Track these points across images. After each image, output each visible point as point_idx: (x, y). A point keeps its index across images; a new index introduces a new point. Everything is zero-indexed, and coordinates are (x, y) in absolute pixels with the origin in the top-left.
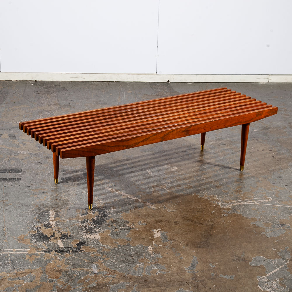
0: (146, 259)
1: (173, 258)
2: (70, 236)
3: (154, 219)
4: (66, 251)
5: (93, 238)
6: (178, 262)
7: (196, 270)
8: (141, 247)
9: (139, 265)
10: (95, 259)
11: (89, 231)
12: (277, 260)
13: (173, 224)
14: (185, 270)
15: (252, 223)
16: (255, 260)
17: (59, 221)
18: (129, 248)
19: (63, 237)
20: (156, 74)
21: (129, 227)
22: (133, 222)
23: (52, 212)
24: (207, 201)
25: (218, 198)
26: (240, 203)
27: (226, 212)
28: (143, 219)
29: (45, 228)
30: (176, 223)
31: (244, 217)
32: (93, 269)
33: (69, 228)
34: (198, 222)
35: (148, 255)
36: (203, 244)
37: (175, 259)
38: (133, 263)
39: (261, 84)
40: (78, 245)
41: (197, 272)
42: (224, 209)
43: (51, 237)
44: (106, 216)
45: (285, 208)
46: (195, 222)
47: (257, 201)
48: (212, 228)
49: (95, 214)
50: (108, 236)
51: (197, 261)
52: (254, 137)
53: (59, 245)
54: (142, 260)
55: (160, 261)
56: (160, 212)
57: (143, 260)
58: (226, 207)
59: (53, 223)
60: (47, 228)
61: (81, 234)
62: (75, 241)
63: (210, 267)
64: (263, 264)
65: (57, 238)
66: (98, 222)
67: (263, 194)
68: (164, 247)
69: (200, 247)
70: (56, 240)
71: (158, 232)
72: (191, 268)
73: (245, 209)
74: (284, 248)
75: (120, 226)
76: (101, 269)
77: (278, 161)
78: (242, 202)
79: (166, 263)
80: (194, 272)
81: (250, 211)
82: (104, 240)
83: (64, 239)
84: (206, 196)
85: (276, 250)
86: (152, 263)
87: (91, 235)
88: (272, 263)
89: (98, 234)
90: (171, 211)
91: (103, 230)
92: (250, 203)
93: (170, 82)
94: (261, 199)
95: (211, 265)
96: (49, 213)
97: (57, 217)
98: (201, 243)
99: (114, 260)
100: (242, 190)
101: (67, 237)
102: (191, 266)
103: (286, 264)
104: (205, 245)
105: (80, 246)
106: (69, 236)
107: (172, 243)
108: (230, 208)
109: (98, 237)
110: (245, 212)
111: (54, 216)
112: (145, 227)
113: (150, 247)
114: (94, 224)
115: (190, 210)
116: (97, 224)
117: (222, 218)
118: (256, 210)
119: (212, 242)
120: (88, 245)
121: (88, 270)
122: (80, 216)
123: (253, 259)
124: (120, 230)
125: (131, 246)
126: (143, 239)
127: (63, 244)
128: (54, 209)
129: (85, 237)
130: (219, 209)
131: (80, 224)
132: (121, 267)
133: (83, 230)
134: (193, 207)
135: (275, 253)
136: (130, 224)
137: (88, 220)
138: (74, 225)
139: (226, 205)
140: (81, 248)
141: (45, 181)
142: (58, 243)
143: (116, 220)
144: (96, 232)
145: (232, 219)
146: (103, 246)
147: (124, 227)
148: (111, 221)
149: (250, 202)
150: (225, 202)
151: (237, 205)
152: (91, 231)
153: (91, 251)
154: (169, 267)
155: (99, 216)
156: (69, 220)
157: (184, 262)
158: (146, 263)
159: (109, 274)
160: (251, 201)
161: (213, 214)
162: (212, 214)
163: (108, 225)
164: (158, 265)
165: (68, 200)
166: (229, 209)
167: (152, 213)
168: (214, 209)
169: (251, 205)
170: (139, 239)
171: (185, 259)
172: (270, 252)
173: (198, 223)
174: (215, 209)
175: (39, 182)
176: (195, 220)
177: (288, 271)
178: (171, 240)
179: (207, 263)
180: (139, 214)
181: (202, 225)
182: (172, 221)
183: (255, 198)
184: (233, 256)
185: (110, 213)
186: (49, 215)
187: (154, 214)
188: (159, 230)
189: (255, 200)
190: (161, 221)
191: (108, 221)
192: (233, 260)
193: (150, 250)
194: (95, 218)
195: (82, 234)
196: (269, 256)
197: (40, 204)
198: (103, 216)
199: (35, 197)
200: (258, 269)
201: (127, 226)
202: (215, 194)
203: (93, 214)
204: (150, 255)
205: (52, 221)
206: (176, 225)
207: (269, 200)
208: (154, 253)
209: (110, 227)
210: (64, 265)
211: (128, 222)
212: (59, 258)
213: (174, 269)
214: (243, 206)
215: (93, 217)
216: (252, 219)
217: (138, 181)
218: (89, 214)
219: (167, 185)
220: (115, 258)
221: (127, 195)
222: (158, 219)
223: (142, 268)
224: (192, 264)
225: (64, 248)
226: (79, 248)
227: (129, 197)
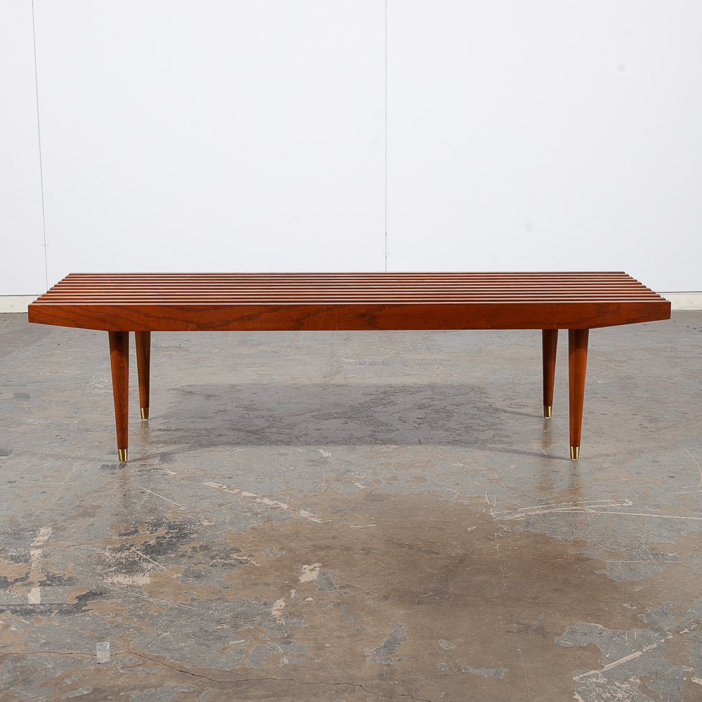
0: (260, 631)
1: (336, 628)
2: (70, 579)
3: (309, 543)
4: (41, 613)
5: (130, 583)
6: (350, 636)
7: (397, 656)
8: (254, 602)
9: (235, 642)
10: (112, 629)
11: (125, 569)
12: (636, 632)
13: (356, 554)
14: (365, 657)
15: (573, 551)
16: (573, 632)
17: (55, 548)
18: (220, 606)
19: (50, 581)
21: (237, 560)
22: (251, 550)
23: (44, 533)
24: (459, 508)
25: (491, 501)
26: (545, 511)
27: (506, 529)
28: (280, 543)
29: (11, 562)
30: (367, 551)
31: (553, 538)
32: (98, 653)
33: (75, 563)
34: (427, 549)
35: (269, 620)
36: (430, 596)
37: (343, 629)
38: (219, 638)
40: (80, 598)
41: (399, 660)
42: (502, 522)
43: (16, 580)
44: (183, 538)
45: (664, 519)
46: (419, 549)
47: (593, 506)
48: (461, 561)
49: (157, 534)
50: (174, 579)
51: (405, 634)
52: (596, 393)
53: (29, 598)
54: (249, 631)
55: (298, 635)
56: (329, 528)
57: (249, 632)
58: (508, 518)
59: (35, 553)
60: (16, 562)
61: (101, 575)
62: (79, 590)
63: (440, 648)
64: (596, 641)
65: (32, 583)
66: (153, 551)
67: (610, 492)
68: (321, 602)
69: (420, 603)
70: (26, 588)
71: (311, 570)
72: (382, 650)
73: (559, 522)
74: (660, 604)
75: (212, 558)
76: (121, 652)
77: (651, 433)
78: (551, 508)
79: (315, 639)
80: (391, 660)
81: (570, 526)
82: (155, 589)
83: (49, 585)
84: (459, 498)
85: (635, 610)
86: (274, 640)
87: (127, 576)
88: (623, 638)
90: (359, 526)
91: (164, 566)
92: (572, 510)
94: (604, 503)
95: (443, 644)
96: (37, 532)
97: (54, 540)
98: (425, 594)
99: (167, 632)
100: (554, 486)
101: (60, 581)
102: (385, 646)
103: (663, 641)
104: (435, 599)
105: (88, 600)
106: (66, 578)
107: (345, 593)
108: (517, 521)
109: (143, 580)
110: (557, 529)
111: (46, 538)
112: (280, 560)
113: (280, 603)
114: (146, 554)
115: (411, 526)
116: (153, 552)
117: (493, 540)
118: (588, 525)
119: (458, 592)
120: (108, 598)
121: (83, 655)
122: (115, 537)
123: (567, 631)
124: (211, 566)
125: (227, 602)
126: (267, 585)
127: (41, 596)
128: (54, 525)
129: (109, 580)
130: (489, 523)
131: (107, 554)
132: (182, 648)
133: (110, 566)
134: (419, 519)
135: (633, 616)
136: (241, 554)
137: (132, 546)
138: (89, 557)
139: (510, 514)
140: (86, 605)
141: (60, 471)
142: (29, 595)
143: (206, 546)
144: (142, 570)
145: (520, 543)
146: (151, 600)
147: (223, 561)
148: (194, 548)
149: (574, 508)
150: (508, 508)
151: (537, 515)
152: (130, 567)
153: (112, 612)
154: (321, 648)
155: (165, 538)
156: (81, 547)
157: (365, 637)
158: (256, 639)
159: (139, 665)
160: (577, 507)
161: (472, 532)
162: (467, 532)
163: (183, 556)
164: (289, 643)
165: (98, 507)
166: (515, 523)
167: (307, 532)
168: (474, 523)
169: (575, 513)
170: (257, 584)
171: (370, 630)
172: (619, 613)
173: (427, 552)
174: (479, 522)
175: (43, 473)
176: (421, 544)
177: (666, 657)
178: (342, 587)
179: (432, 638)
180: (273, 533)
181: (437, 556)
182: (359, 547)
183: (586, 500)
184: (512, 623)
185: (196, 532)
186: (36, 537)
187: (313, 533)
188: (315, 567)
189: (587, 504)
190: (328, 547)
191: (186, 548)
192: (507, 632)
193: (278, 610)
194: (153, 542)
195: (104, 575)
196: (615, 623)
198: (175, 538)
199: (18, 500)
200: (578, 652)
201: (231, 558)
202: (483, 493)
203: (151, 533)
204: (275, 619)
205: (37, 547)
206: (367, 554)
207: (625, 504)
208: (287, 617)
209: (185, 560)
210: (21, 644)
211: (238, 550)
212: (16, 627)
213: (332, 652)
214: (553, 516)
215: (148, 540)
216: (574, 542)
217: (292, 470)
218: (142, 533)
219: (363, 477)
220: (172, 627)
221: (255, 495)
222: (321, 543)
223: (241, 650)
224: (389, 642)
225: (40, 604)
226: (80, 606)
227: (258, 500)
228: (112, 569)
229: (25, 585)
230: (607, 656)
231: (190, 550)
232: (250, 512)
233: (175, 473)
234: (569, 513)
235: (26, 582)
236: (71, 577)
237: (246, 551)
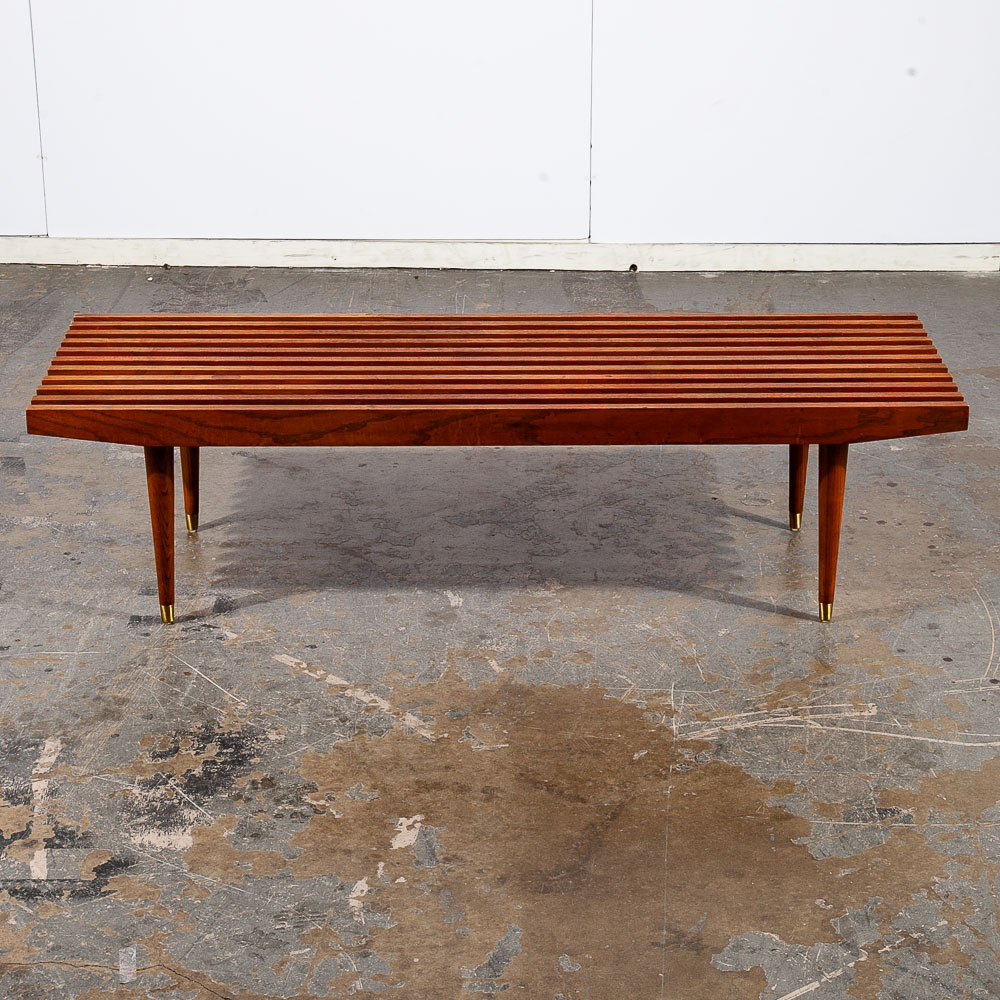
0: (331, 933)
1: (430, 932)
2: (86, 836)
3: (412, 778)
4: (48, 895)
5: (165, 846)
6: (446, 946)
7: (503, 981)
8: (327, 884)
9: (297, 953)
10: (140, 927)
11: (160, 819)
12: (821, 949)
13: (474, 798)
14: (461, 981)
15: (771, 801)
16: (738, 947)
17: (65, 779)
18: (282, 889)
19: (61, 839)
20: (587, 241)
21: (312, 806)
22: (331, 789)
23: (52, 745)
24: (630, 714)
25: (677, 701)
26: (750, 724)
27: (687, 756)
28: (372, 775)
29: (7, 803)
30: (489, 793)
31: (749, 776)
32: (121, 966)
33: (92, 807)
34: (571, 792)
35: (344, 916)
36: (562, 878)
37: (440, 935)
38: (278, 945)
39: (971, 279)
40: (102, 871)
41: (505, 988)
42: (684, 744)
43: (15, 837)
44: (240, 763)
45: (917, 743)
46: (562, 792)
47: (819, 716)
48: (615, 816)
49: (204, 756)
50: (223, 840)
51: (518, 945)
52: (882, 475)
53: (32, 869)
54: (316, 933)
55: (380, 943)
56: (443, 750)
57: (316, 935)
58: (694, 736)
59: (39, 787)
60: (13, 803)
61: (127, 831)
62: (97, 855)
63: (560, 969)
64: (765, 961)
65: (36, 842)
66: (200, 787)
67: (850, 688)
68: (416, 885)
69: (546, 890)
70: (27, 851)
71: (410, 827)
72: (485, 970)
73: (763, 746)
74: (865, 901)
75: (278, 802)
76: (151, 965)
77: (942, 566)
78: (759, 717)
79: (400, 950)
80: (494, 988)
81: (779, 753)
82: (197, 858)
83: (59, 846)
84: (633, 695)
85: (830, 910)
86: (348, 949)
87: (162, 832)
88: (801, 959)
89: (189, 831)
90: (484, 747)
91: (211, 815)
92: (789, 722)
93: (638, 270)
94: (835, 711)
95: (566, 963)
96: (41, 748)
97: (64, 763)
98: (557, 874)
99: (211, 933)
100: (774, 674)
101: (72, 839)
102: (490, 964)
103: (852, 965)
104: (567, 884)
105: (108, 874)
106: (80, 835)
107: (449, 870)
108: (707, 743)
109: (182, 840)
110: (758, 758)
111: (53, 759)
112: (369, 807)
113: (362, 886)
114: (188, 793)
115: (556, 748)
116: (198, 790)
117: (665, 779)
118: (804, 752)
119: (600, 873)
120: (134, 871)
121: (101, 969)
122: (148, 761)
123: (731, 945)
124: (275, 817)
125: (292, 882)
126: (348, 852)
127: (48, 867)
128: (64, 734)
129: (137, 840)
130: (666, 745)
131: (136, 791)
132: (227, 961)
133: (139, 815)
134: (569, 735)
135: (823, 921)
136: (317, 794)
137: (169, 777)
138: (112, 796)
139: (698, 728)
140: (107, 883)
141: (70, 627)
142: (32, 863)
143: (271, 779)
144: (183, 823)
145: (701, 784)
146: (192, 876)
147: (291, 807)
148: (254, 783)
149: (792, 718)
150: (699, 716)
151: (737, 731)
152: (166, 817)
153: (140, 896)
154: (406, 965)
155: (216, 763)
156: (101, 777)
157: (465, 948)
158: (325, 947)
159: (173, 988)
160: (796, 718)
161: (639, 761)
162: (632, 762)
163: (239, 796)
164: (366, 955)
165: (123, 701)
166: (702, 745)
167: (411, 755)
168: (645, 745)
169: (791, 729)
170: (333, 851)
171: (474, 936)
172: (807, 915)
173: (570, 798)
174: (652, 742)
175: (48, 631)
176: (564, 783)
177: (849, 992)
178: (447, 860)
179: (553, 952)
180: (364, 757)
181: (583, 805)
182: (479, 785)
183: (813, 704)
184: (661, 929)
185: (258, 753)
186: (39, 756)
187: (421, 758)
188: (415, 822)
189: (813, 712)
190: (438, 786)
191: (242, 783)
192: (653, 944)
193: (358, 898)
194: (198, 771)
195: (132, 830)
196: (796, 933)
197: (18, 715)
198: (230, 763)
199: (13, 685)
200: (736, 982)
201: (304, 803)
202: (669, 685)
203: (197, 754)
204: (352, 915)
205: (41, 776)
206: (488, 800)
207: (866, 713)
208: (369, 911)
209: (240, 805)
210: (23, 948)
211: (312, 788)
212: (16, 919)
213: (420, 972)
214: (759, 733)
215: (191, 767)
216: (777, 784)
217: (403, 633)
218: (184, 752)
219: (502, 649)
220: (217, 925)
221: (345, 683)
222: (429, 776)
223: (304, 966)
224: (496, 957)
225: (47, 880)
226: (98, 885)
227: (349, 693)
228: (142, 820)
229: (26, 845)
230: (773, 988)
231: (248, 787)
232: (336, 715)
233: (235, 636)
234: (782, 728)
235: (27, 840)
236: (88, 832)
237: (324, 791)
